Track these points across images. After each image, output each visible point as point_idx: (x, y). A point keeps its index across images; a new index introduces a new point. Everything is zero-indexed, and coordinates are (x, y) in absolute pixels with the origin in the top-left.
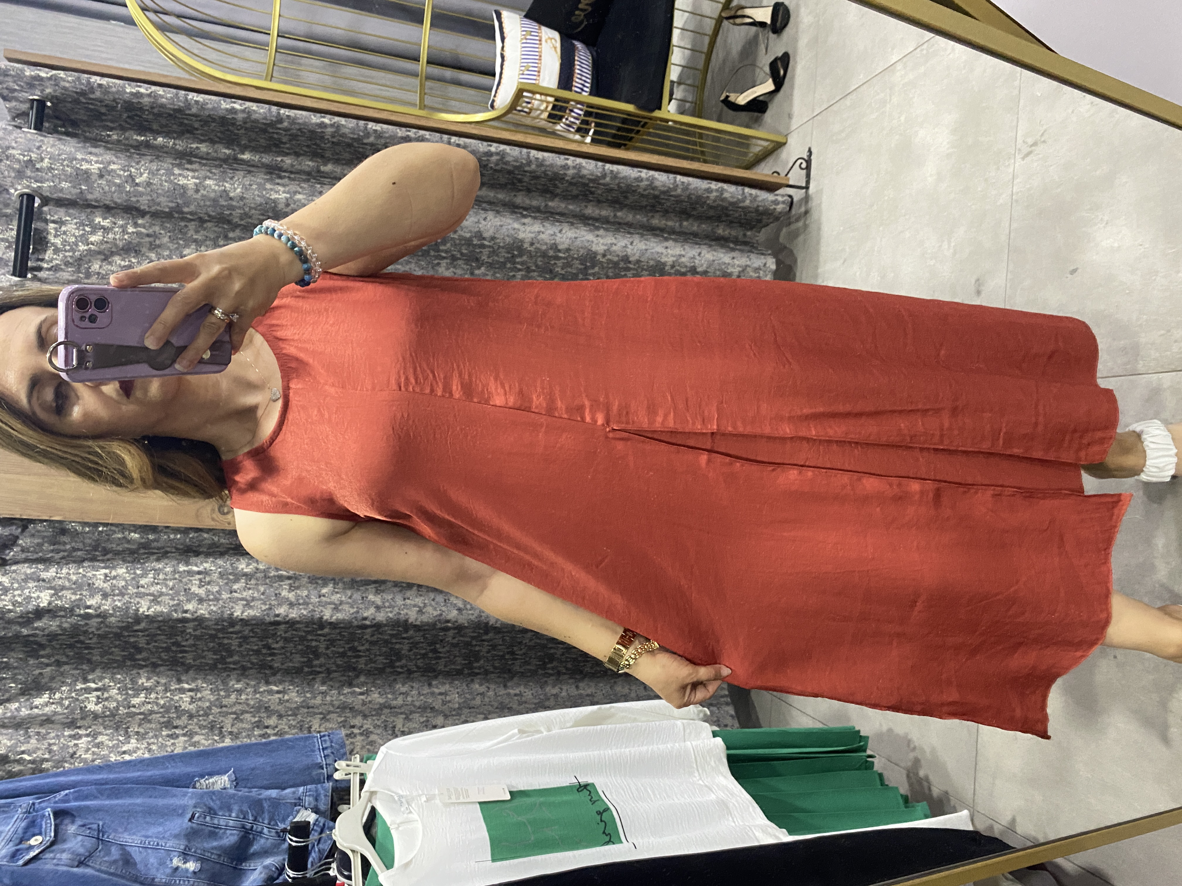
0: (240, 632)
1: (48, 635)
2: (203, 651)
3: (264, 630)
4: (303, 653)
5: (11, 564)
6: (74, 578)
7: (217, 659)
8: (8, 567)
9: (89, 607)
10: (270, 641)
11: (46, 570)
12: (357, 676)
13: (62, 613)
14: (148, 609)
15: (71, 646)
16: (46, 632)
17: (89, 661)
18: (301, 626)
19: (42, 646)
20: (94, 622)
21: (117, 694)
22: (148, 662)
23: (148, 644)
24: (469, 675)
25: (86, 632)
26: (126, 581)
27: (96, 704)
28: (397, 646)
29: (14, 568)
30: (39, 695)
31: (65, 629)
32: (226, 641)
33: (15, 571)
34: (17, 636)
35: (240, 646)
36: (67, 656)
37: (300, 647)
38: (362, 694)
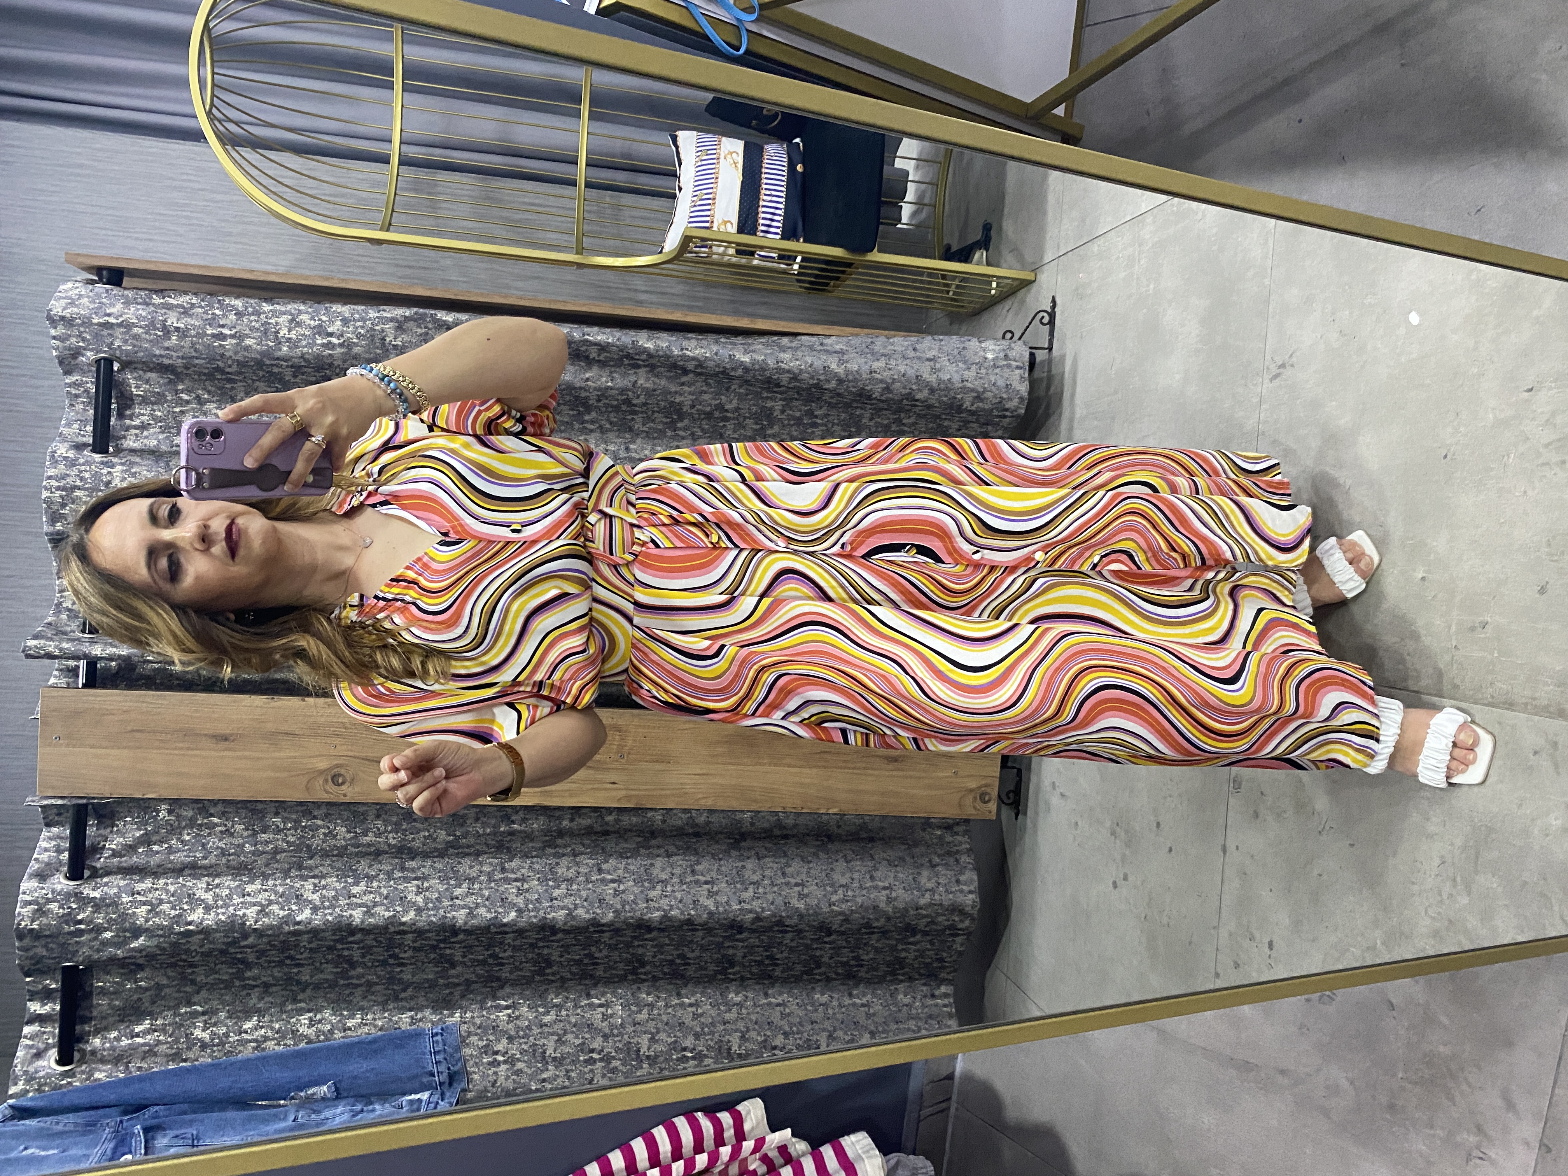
0: (361, 941)
1: (146, 956)
2: (321, 963)
3: (390, 939)
4: (437, 963)
5: (102, 876)
6: (172, 888)
7: (337, 973)
8: (99, 880)
9: (190, 923)
10: (397, 950)
11: (141, 880)
12: (502, 987)
13: (161, 932)
14: (256, 922)
15: (173, 965)
16: (144, 953)
17: (193, 982)
18: (430, 935)
19: (140, 967)
20: (196, 939)
21: (227, 1018)
22: (259, 982)
23: (258, 958)
24: (635, 981)
25: (187, 951)
26: (230, 889)
27: (203, 1031)
28: (546, 951)
29: (105, 880)
30: (138, 1022)
31: (164, 949)
32: (346, 953)
33: (106, 884)
34: (113, 960)
35: (363, 956)
36: (169, 978)
37: (432, 956)
38: (507, 1007)
